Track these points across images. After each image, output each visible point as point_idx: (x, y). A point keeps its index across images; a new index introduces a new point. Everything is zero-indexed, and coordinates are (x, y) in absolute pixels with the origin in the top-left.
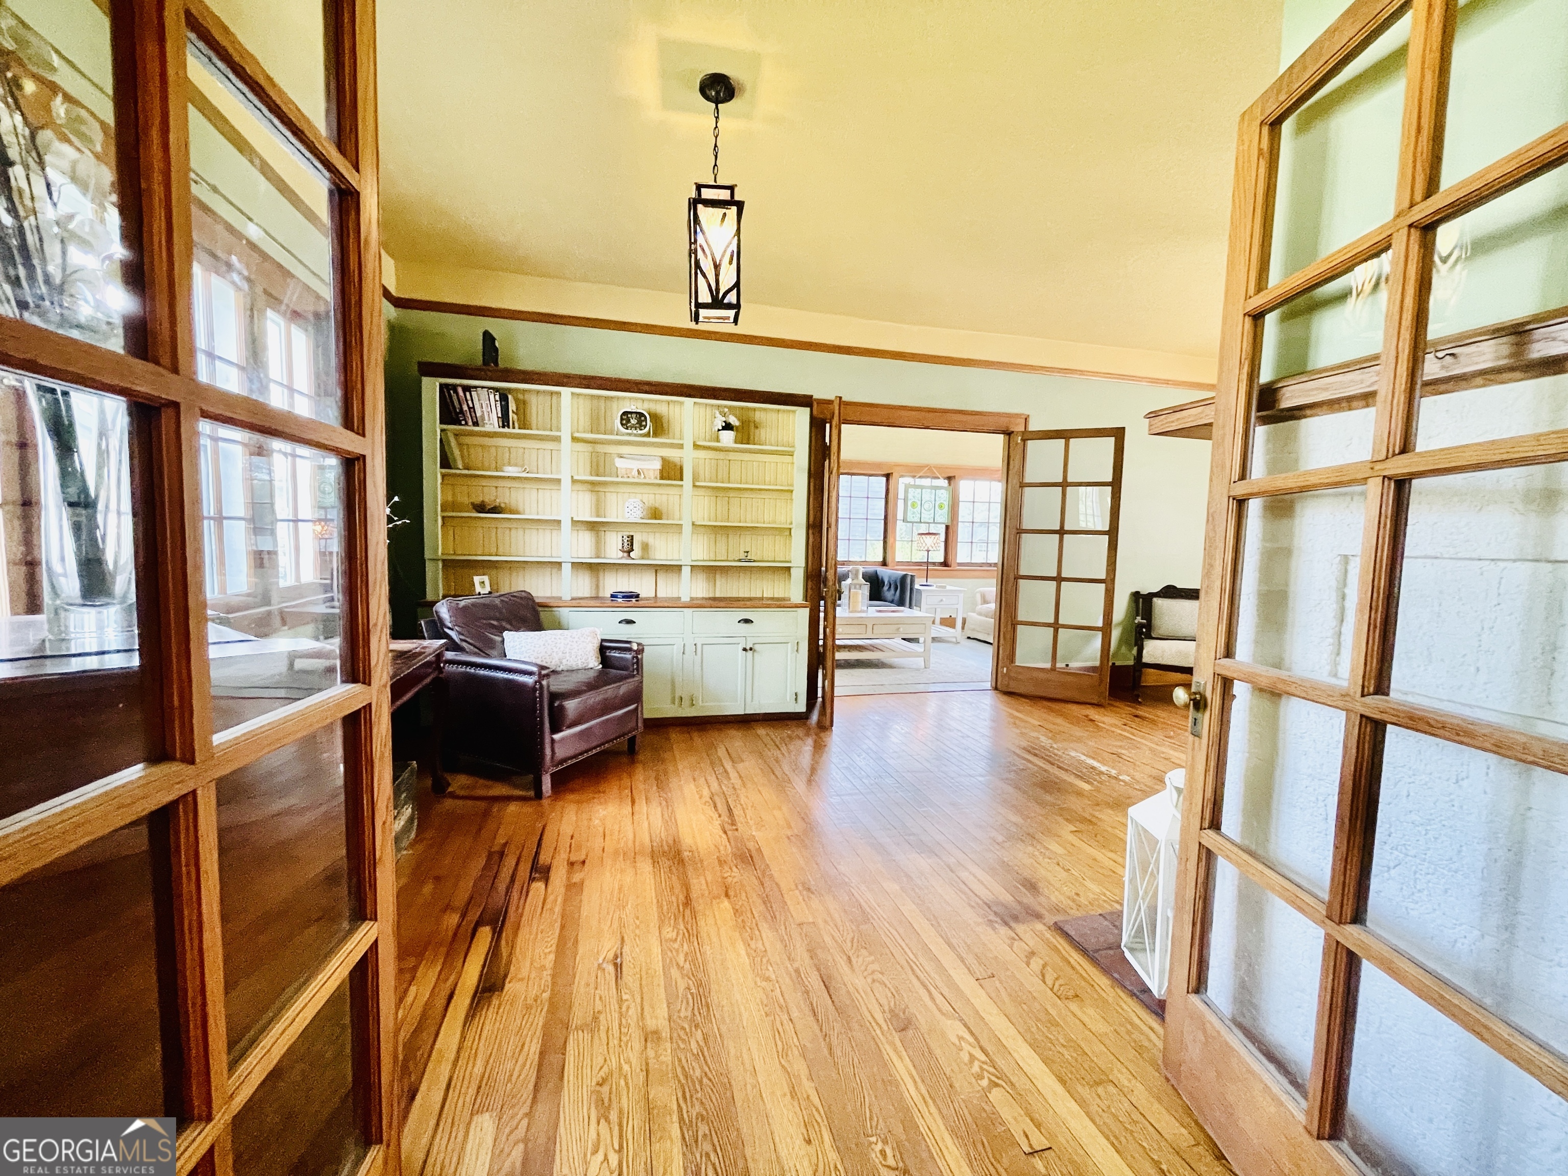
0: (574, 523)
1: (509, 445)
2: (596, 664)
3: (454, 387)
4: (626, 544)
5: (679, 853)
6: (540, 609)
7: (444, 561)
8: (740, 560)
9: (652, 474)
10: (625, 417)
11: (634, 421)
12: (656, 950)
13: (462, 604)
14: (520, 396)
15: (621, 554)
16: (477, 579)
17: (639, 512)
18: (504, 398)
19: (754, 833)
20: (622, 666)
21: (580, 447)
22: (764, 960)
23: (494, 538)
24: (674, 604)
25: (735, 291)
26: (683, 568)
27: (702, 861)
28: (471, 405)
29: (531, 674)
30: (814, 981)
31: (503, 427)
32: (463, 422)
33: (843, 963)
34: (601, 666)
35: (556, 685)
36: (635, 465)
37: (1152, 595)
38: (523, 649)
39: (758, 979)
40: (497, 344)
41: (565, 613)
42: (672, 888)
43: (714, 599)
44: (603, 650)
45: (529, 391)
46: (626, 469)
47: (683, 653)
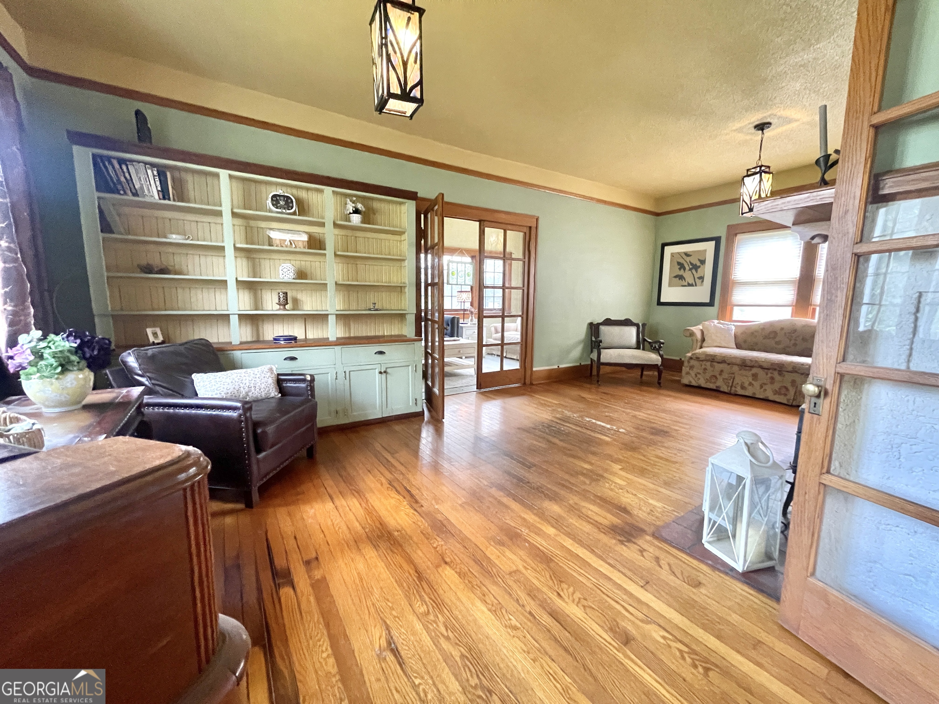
0: (239, 283)
1: (170, 217)
2: (276, 394)
3: (109, 159)
4: (282, 299)
5: (390, 533)
6: (219, 353)
7: (113, 316)
8: (370, 310)
9: (301, 244)
10: (275, 199)
11: (282, 203)
12: (418, 626)
13: (150, 352)
14: (177, 174)
15: (278, 307)
16: (149, 331)
17: (292, 274)
18: (161, 174)
19: (436, 507)
20: (297, 393)
21: (238, 221)
22: (504, 612)
23: (162, 295)
24: (323, 343)
25: (419, 87)
26: (329, 316)
27: (411, 538)
28: (128, 177)
29: (234, 409)
30: (546, 619)
31: (164, 198)
32: (122, 192)
33: (556, 598)
34: (280, 395)
35: (256, 415)
36: (288, 237)
37: (599, 324)
38: (214, 387)
39: (509, 630)
40: (149, 125)
41: (238, 355)
42: (401, 567)
43: (349, 338)
44: (279, 382)
45: (187, 170)
46: (280, 240)
47: (336, 379)
